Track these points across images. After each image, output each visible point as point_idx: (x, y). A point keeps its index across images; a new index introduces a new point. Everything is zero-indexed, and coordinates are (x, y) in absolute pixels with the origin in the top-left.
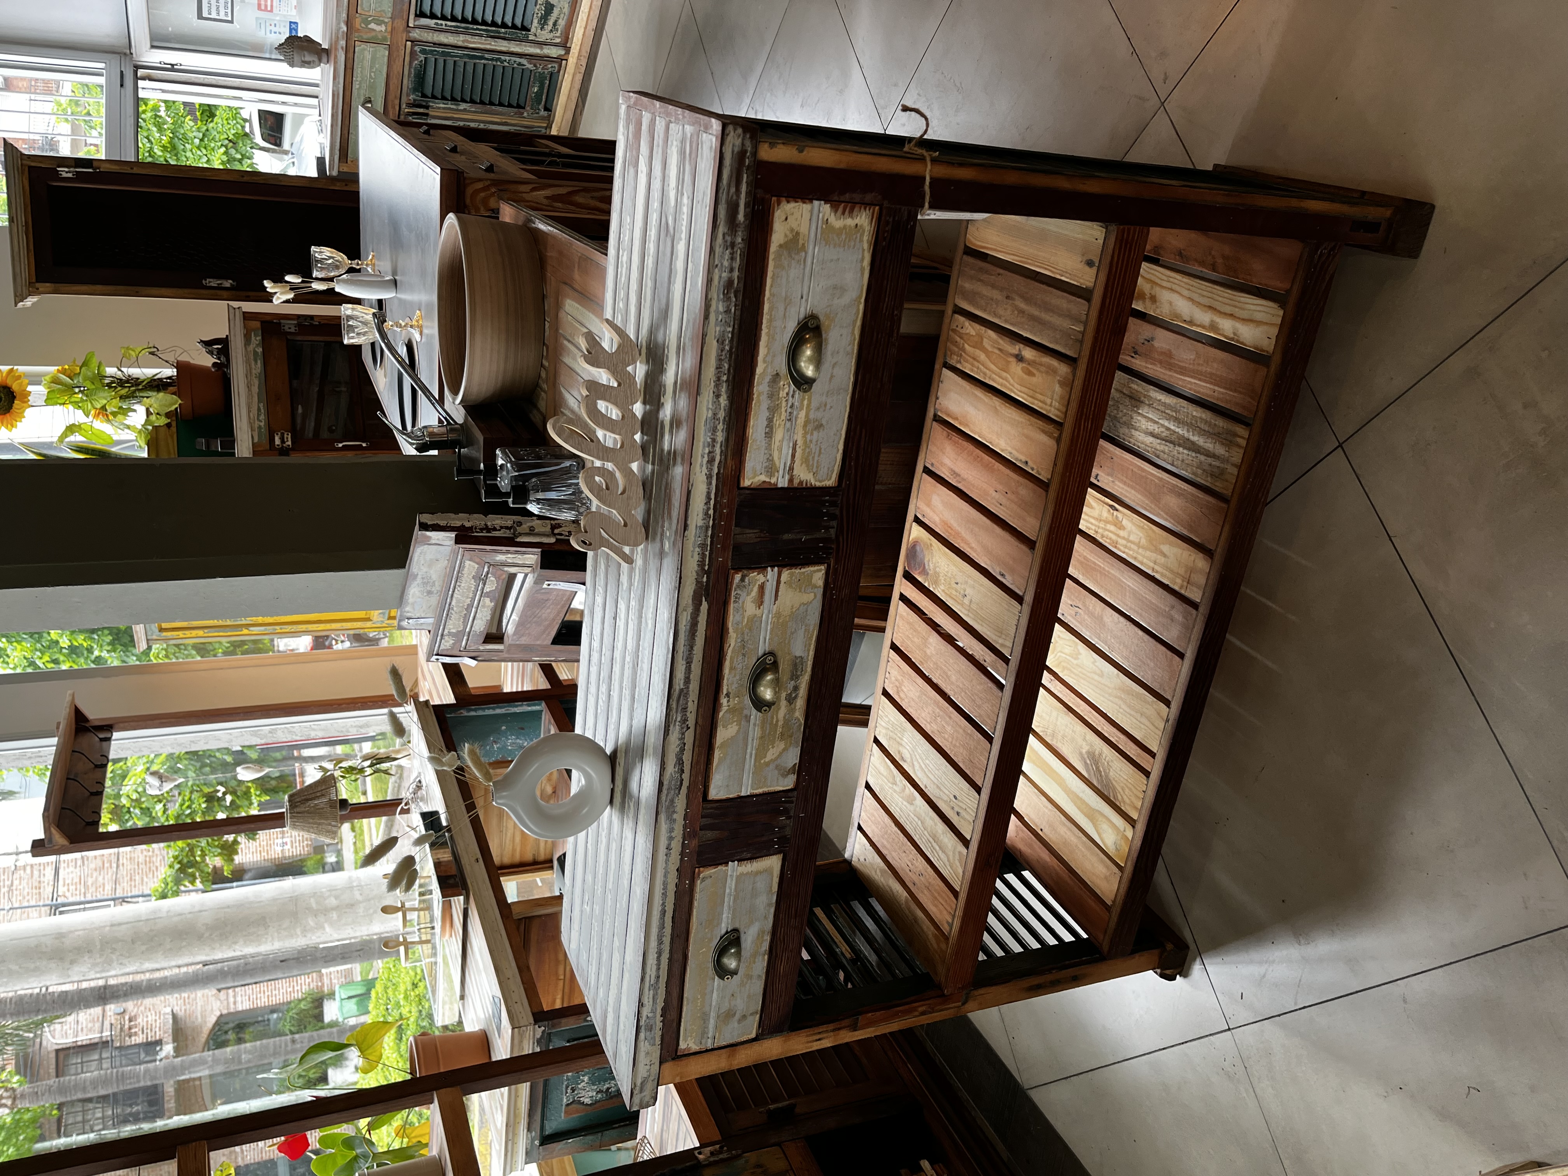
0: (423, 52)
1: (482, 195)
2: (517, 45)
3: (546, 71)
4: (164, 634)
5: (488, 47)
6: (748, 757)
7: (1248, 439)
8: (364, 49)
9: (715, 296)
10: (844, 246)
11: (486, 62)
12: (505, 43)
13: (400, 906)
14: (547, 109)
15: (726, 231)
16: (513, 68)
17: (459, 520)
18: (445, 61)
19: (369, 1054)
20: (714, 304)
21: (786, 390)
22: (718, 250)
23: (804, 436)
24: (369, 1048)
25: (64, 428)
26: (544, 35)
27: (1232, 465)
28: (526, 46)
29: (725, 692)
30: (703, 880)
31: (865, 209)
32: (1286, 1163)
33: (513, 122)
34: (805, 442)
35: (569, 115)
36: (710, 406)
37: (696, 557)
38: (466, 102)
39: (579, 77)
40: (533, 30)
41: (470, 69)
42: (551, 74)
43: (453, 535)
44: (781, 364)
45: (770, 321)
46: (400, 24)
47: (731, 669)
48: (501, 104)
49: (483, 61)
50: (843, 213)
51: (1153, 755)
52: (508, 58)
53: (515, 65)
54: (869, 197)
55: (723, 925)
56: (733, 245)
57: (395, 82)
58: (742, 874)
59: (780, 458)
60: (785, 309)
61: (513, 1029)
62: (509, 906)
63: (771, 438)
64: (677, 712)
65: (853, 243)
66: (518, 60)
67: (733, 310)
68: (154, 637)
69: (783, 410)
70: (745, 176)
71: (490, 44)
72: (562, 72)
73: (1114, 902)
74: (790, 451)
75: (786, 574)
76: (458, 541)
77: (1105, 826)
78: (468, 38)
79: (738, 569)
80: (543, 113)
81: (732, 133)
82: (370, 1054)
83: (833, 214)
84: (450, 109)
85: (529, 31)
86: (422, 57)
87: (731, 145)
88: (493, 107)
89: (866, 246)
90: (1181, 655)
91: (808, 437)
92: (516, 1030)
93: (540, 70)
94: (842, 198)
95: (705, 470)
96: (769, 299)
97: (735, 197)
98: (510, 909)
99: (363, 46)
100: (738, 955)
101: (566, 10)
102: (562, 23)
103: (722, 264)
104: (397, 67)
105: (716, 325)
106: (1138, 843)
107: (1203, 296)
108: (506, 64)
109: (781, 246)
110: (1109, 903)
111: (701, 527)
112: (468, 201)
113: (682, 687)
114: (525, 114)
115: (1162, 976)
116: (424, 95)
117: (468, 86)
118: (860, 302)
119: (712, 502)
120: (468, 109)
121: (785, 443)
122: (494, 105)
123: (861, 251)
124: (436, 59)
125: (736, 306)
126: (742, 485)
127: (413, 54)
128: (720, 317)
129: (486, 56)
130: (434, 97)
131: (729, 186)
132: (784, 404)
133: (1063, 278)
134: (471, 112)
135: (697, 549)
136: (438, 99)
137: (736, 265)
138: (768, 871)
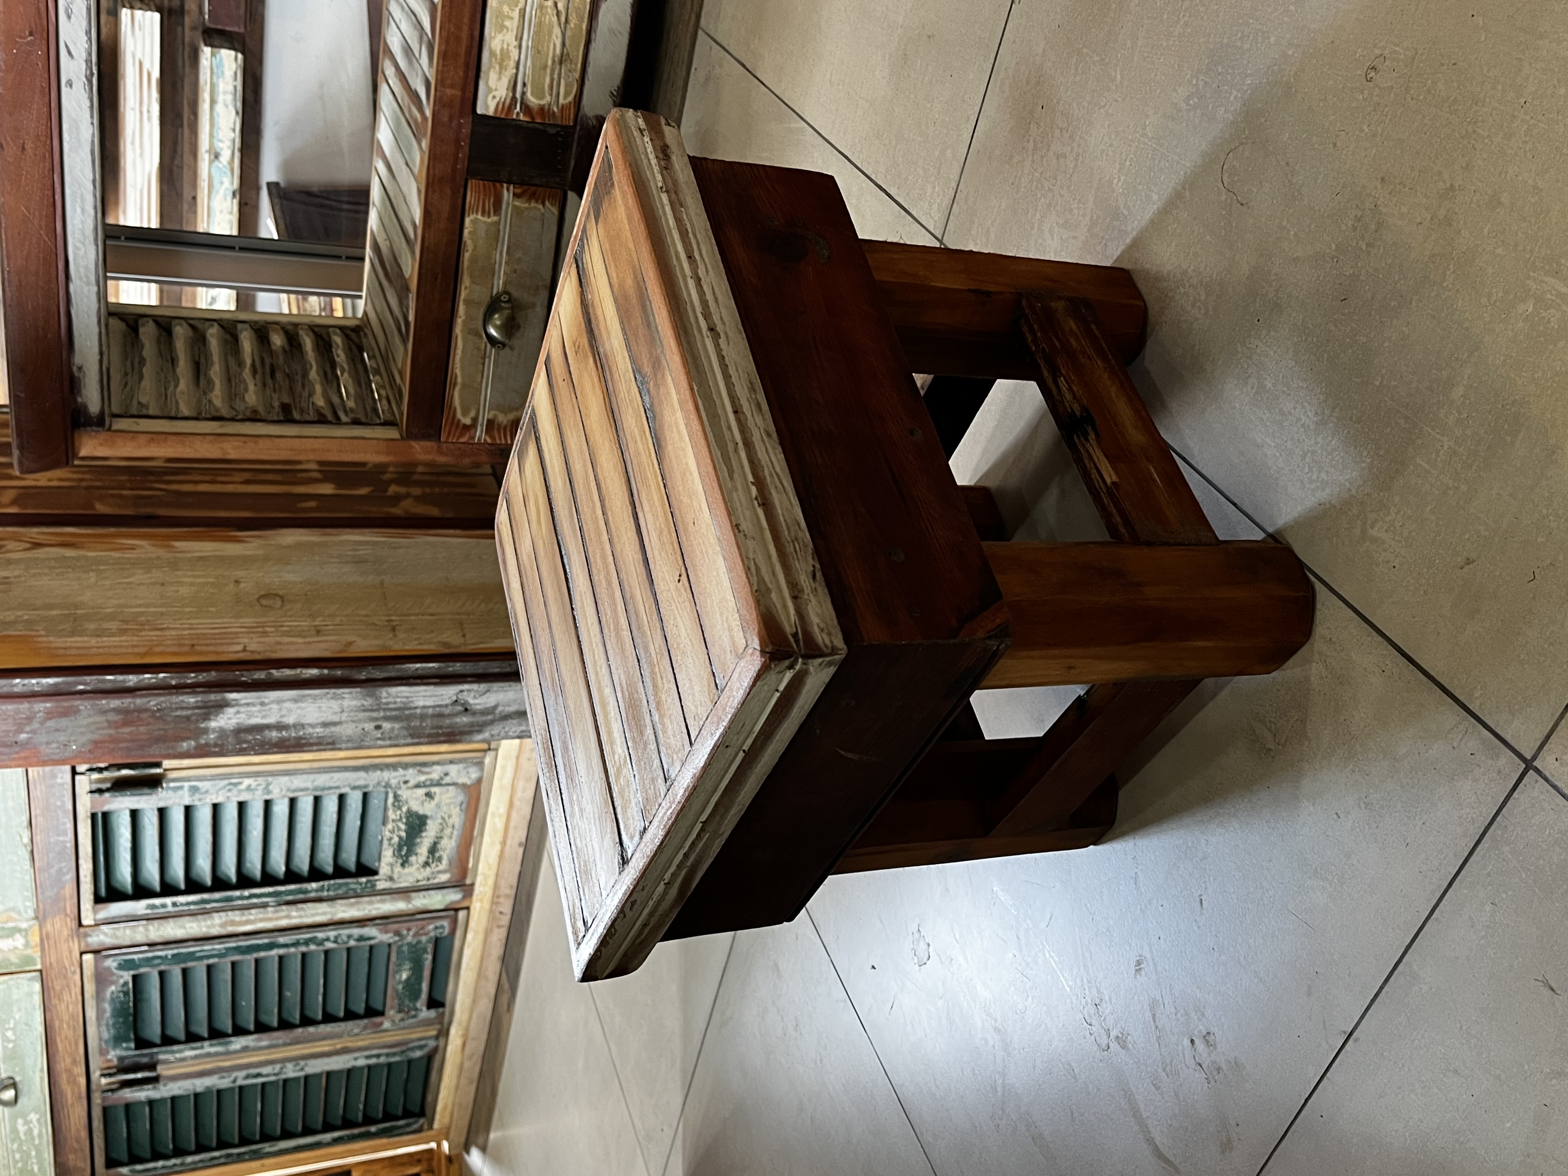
0: (127, 965)
2: (352, 905)
3: (424, 939)
5: (284, 923)
12: (323, 907)
14: (434, 1003)
18: (185, 971)
26: (411, 875)
28: (371, 903)
33: (361, 1044)
35: (485, 1006)
39: (499, 936)
40: (384, 870)
41: (249, 973)
42: (437, 941)
46: (61, 926)
48: (329, 1018)
49: (275, 952)
52: (332, 934)
53: (352, 943)
66: (356, 931)
71: (288, 917)
72: (459, 933)
78: (236, 916)
80: (426, 1014)
84: (209, 1055)
85: (375, 873)
93: (409, 939)
101: (457, 818)
102: (448, 846)
108: (329, 945)
114: (387, 1025)
117: (247, 1003)
124: (162, 974)
130: (168, 1041)
136: (177, 1042)
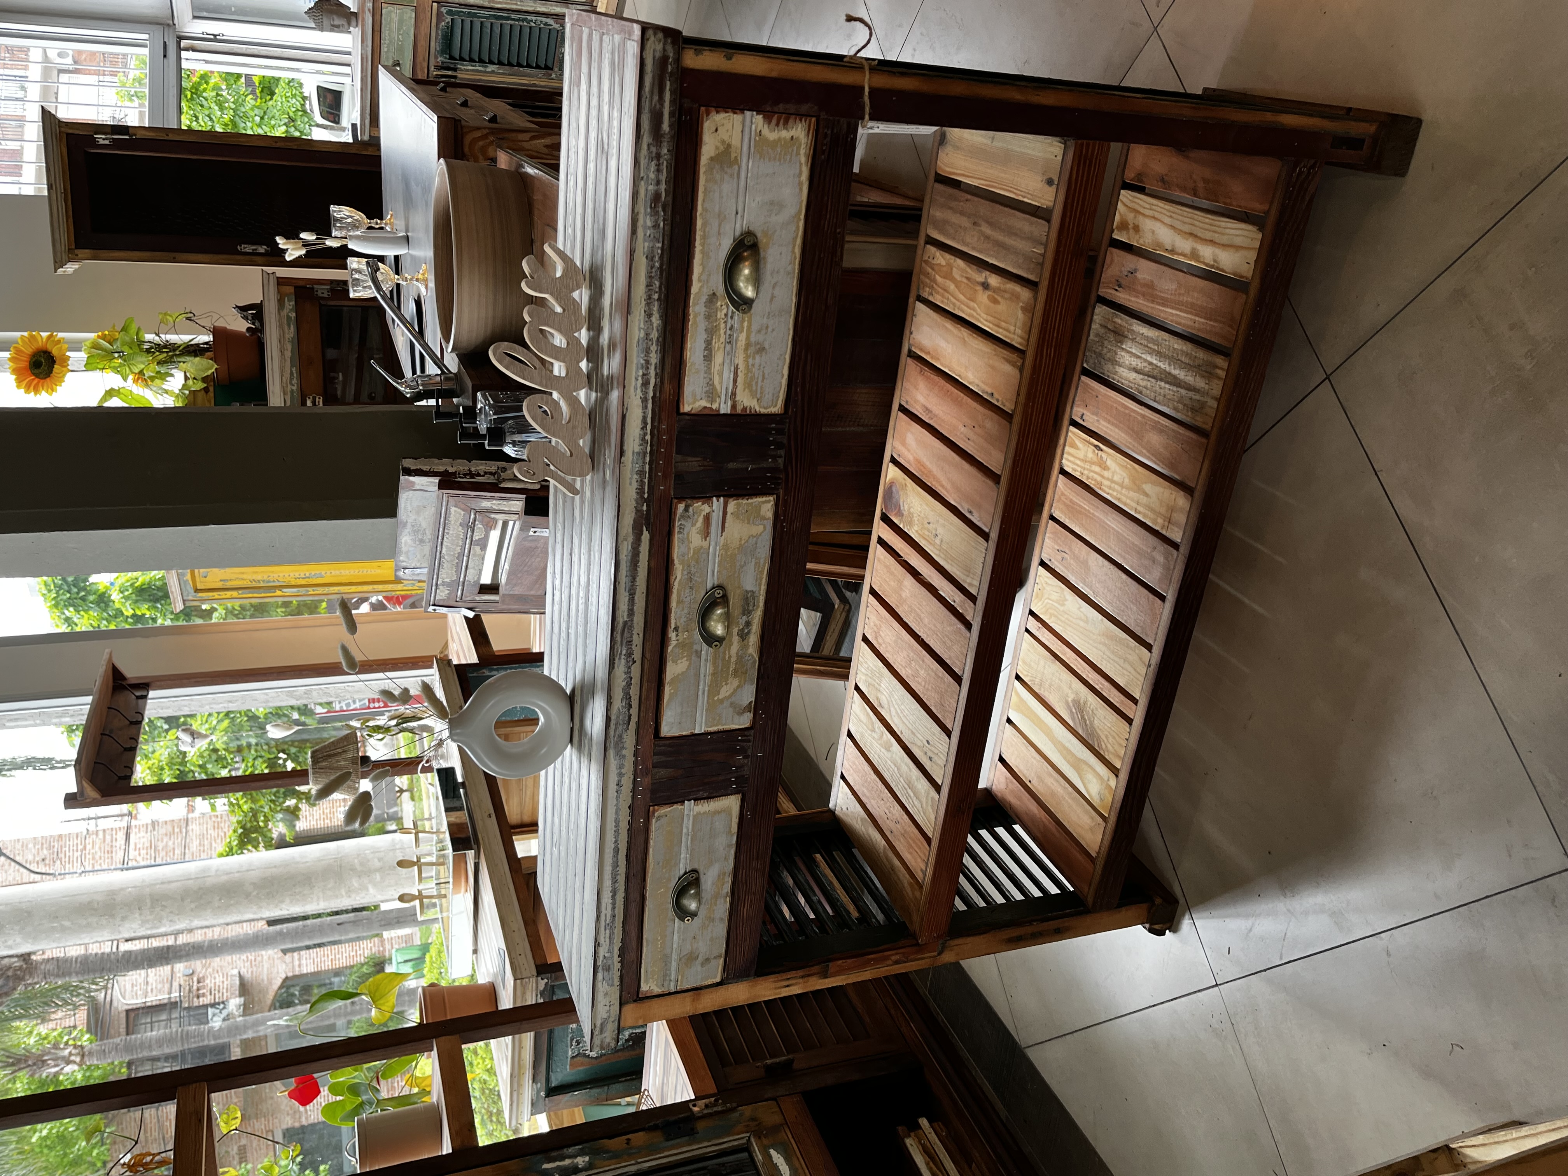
1: (481, 143)
4: (200, 595)
6: (700, 693)
7: (1227, 371)
8: (391, 12)
9: (642, 210)
10: (780, 160)
11: (512, 22)
13: (415, 860)
15: (650, 141)
16: (540, 28)
17: (443, 465)
19: (381, 1005)
20: (641, 218)
21: (725, 311)
22: (643, 162)
23: (746, 360)
24: (381, 998)
25: (103, 393)
27: (1212, 398)
29: (673, 626)
30: (658, 818)
31: (801, 120)
32: (1272, 1123)
34: (747, 366)
36: (642, 326)
37: (635, 485)
38: (493, 63)
43: (436, 480)
44: (717, 283)
45: (704, 237)
47: (678, 602)
50: (777, 125)
51: (1135, 701)
54: (804, 108)
55: (681, 865)
56: (658, 156)
57: (422, 43)
58: (699, 813)
59: (721, 383)
60: (720, 225)
61: (515, 980)
62: (519, 860)
63: (710, 361)
64: (622, 645)
65: (789, 157)
67: (662, 225)
68: (190, 598)
69: (722, 331)
70: (668, 83)
73: (1098, 853)
74: (732, 376)
75: (732, 505)
76: (442, 486)
77: (1090, 776)
79: (681, 499)
81: (652, 38)
82: (383, 1004)
83: (766, 126)
86: (449, 19)
87: (652, 50)
88: (521, 69)
89: (803, 159)
90: (1162, 598)
91: (750, 361)
92: (518, 981)
94: (776, 109)
95: (639, 393)
96: (701, 214)
97: (658, 106)
98: (520, 864)
99: (390, 8)
100: (698, 896)
103: (648, 176)
104: (424, 29)
105: (644, 241)
106: (1121, 792)
107: (1184, 223)
109: (712, 159)
110: (1094, 855)
111: (638, 453)
112: (466, 150)
113: (626, 619)
115: (1151, 931)
116: (452, 58)
118: (799, 219)
119: (649, 427)
120: (496, 70)
121: (726, 367)
122: (522, 66)
123: (798, 164)
125: (664, 220)
126: (681, 411)
127: (439, 15)
128: (649, 232)
129: (513, 16)
131: (652, 93)
132: (722, 325)
133: (1026, 200)
134: (499, 74)
135: (635, 476)
137: (663, 177)
138: (727, 811)
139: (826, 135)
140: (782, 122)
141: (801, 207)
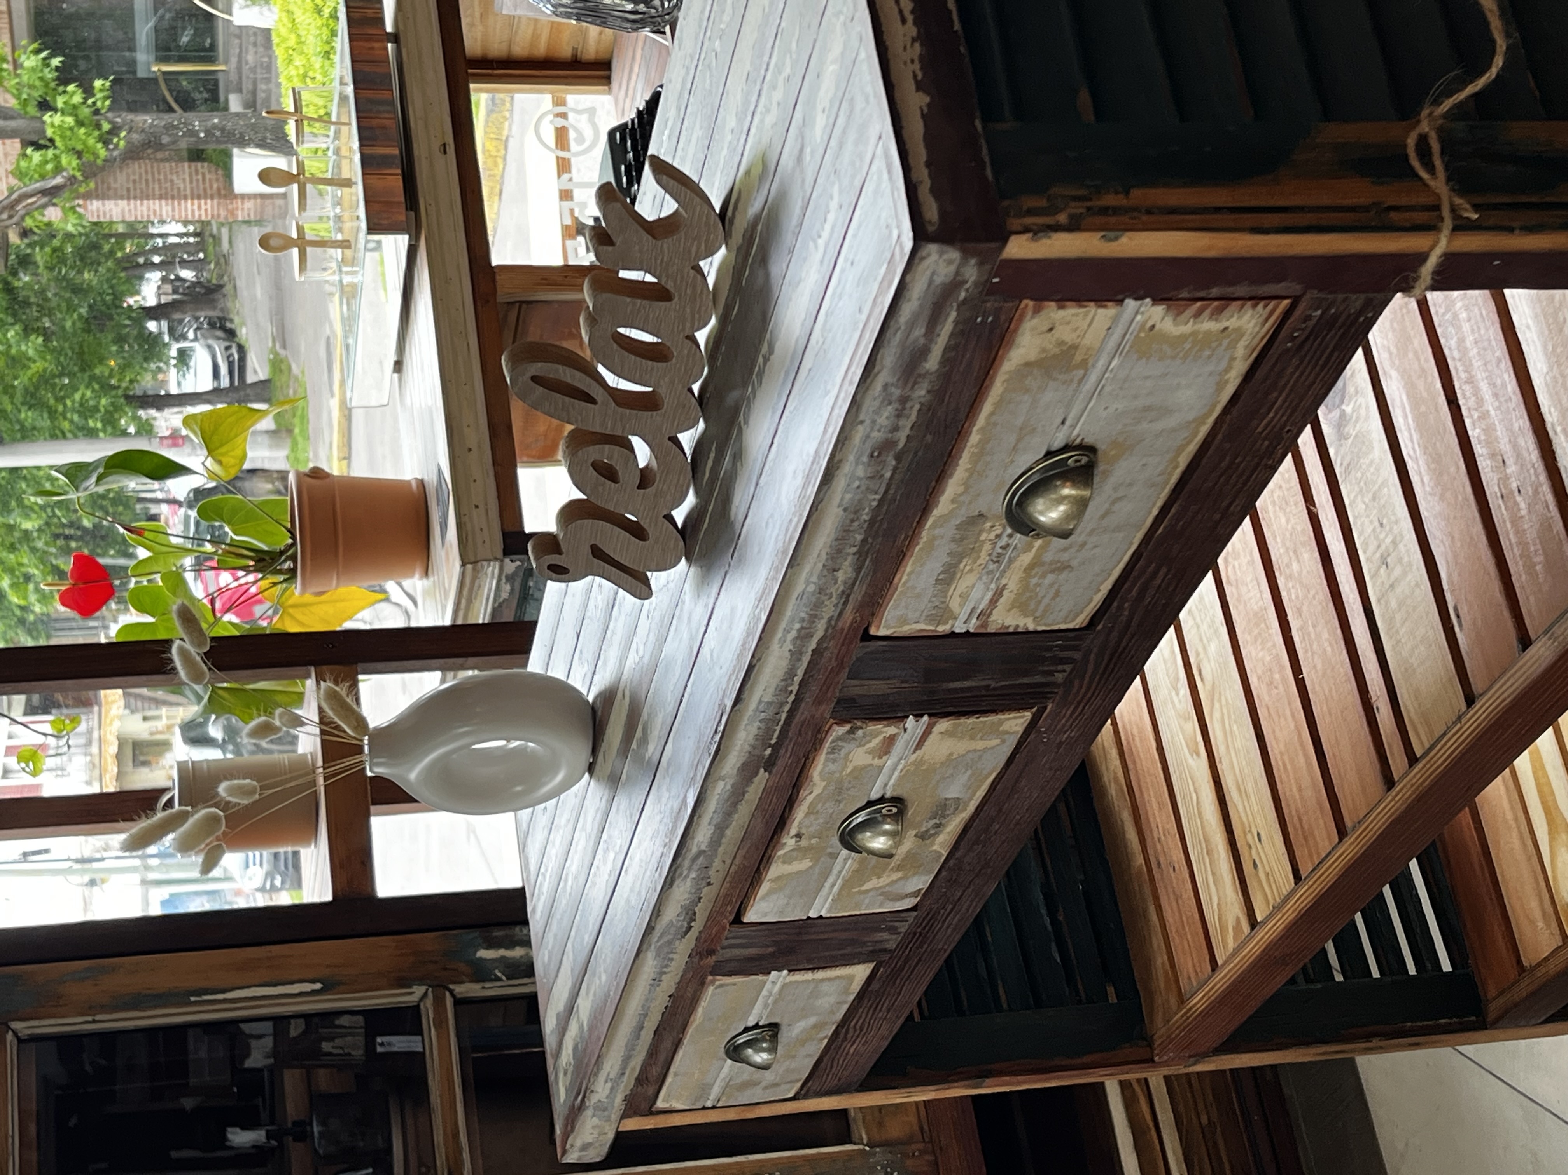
6: (827, 885)
9: (851, 458)
10: (1185, 358)
20: (847, 468)
21: (998, 532)
22: (870, 404)
23: (1025, 579)
29: (793, 832)
31: (1256, 305)
34: (1025, 586)
36: (814, 579)
37: (754, 731)
44: (992, 505)
45: (982, 452)
47: (810, 813)
50: (1197, 315)
54: (1270, 290)
55: (751, 1019)
56: (904, 400)
58: (788, 983)
59: (962, 606)
60: (1019, 443)
61: (463, 564)
63: (949, 585)
64: (690, 869)
65: (1207, 353)
67: (888, 475)
69: (984, 554)
70: (954, 314)
74: (990, 595)
75: (944, 725)
79: (844, 722)
81: (934, 257)
83: (1170, 317)
87: (928, 273)
89: (1241, 350)
91: (1034, 580)
92: (469, 566)
94: (1201, 295)
95: (788, 646)
96: (982, 429)
97: (922, 341)
98: (494, 281)
103: (874, 422)
105: (846, 492)
109: (1028, 364)
110: (1526, 965)
111: (770, 703)
118: (1203, 424)
119: (797, 679)
121: (980, 586)
123: (1226, 360)
125: (895, 469)
128: (857, 483)
131: (912, 325)
132: (987, 547)
135: (757, 724)
137: (907, 424)
138: (847, 977)
139: (1308, 318)
140: (1208, 312)
141: (1214, 406)
